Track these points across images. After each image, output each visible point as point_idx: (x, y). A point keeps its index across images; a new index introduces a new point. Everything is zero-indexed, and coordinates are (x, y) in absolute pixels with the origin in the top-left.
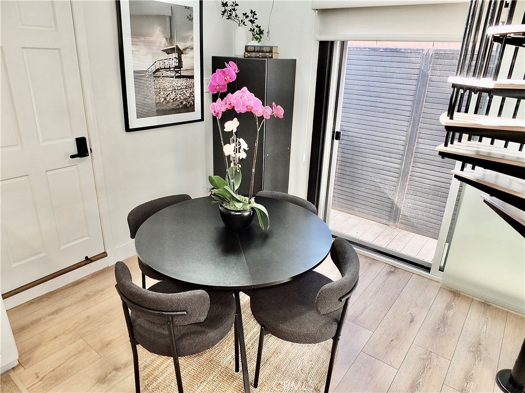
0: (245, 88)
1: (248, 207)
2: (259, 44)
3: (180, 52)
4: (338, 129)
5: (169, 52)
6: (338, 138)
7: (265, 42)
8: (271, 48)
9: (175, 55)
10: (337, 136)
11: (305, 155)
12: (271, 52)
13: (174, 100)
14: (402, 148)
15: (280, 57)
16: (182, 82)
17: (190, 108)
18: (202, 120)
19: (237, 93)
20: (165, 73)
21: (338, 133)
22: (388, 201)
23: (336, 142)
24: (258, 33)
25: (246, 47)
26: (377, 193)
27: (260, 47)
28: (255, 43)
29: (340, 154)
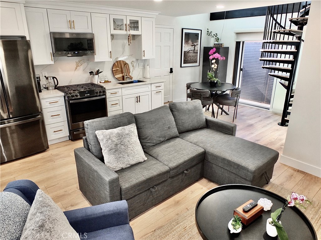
0: (217, 53)
1: (216, 80)
2: (218, 43)
3: (195, 46)
4: (242, 68)
5: (192, 46)
6: (242, 70)
7: (220, 42)
8: (222, 44)
9: (194, 47)
10: (241, 70)
11: (231, 75)
12: (222, 45)
13: (192, 59)
14: (265, 75)
15: (224, 46)
16: (194, 54)
17: (196, 62)
18: (199, 66)
19: (215, 54)
20: (191, 51)
21: (242, 69)
22: (261, 94)
23: (241, 72)
24: (218, 40)
25: (214, 44)
26: (258, 92)
27: (219, 44)
28: (216, 43)
29: (243, 75)
